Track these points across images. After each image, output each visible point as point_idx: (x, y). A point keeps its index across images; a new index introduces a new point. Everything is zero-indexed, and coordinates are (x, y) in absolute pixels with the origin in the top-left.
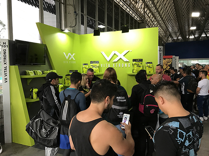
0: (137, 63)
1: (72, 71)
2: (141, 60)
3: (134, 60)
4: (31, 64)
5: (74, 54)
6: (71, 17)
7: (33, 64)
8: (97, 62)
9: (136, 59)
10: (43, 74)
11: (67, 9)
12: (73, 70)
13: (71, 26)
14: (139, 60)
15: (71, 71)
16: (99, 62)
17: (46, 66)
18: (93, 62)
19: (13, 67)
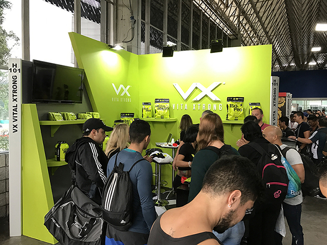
0: (234, 103)
1: (125, 114)
2: (241, 99)
3: (229, 99)
4: (58, 102)
5: (128, 87)
6: (126, 25)
7: (62, 102)
8: (167, 101)
9: (233, 98)
10: (78, 118)
11: (120, 12)
12: (127, 114)
13: (125, 41)
14: (237, 99)
15: (123, 114)
16: (170, 101)
17: (84, 105)
18: (159, 100)
19: (28, 106)
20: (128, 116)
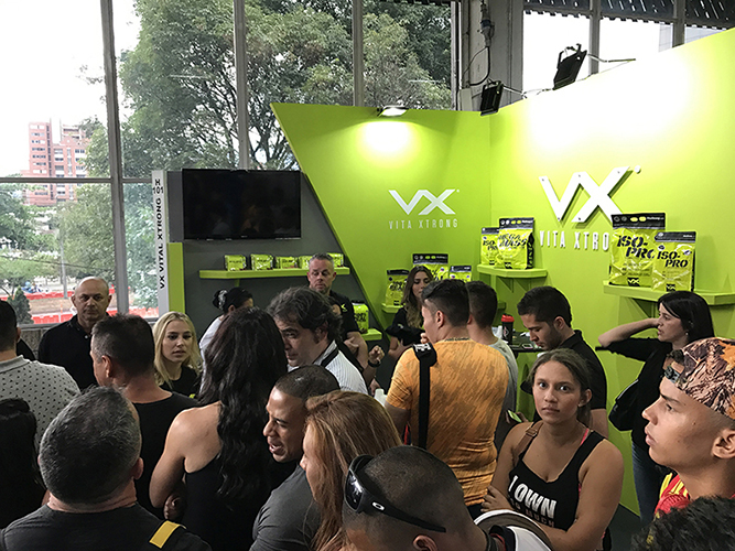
0: (633, 234)
1: (424, 255)
2: (656, 220)
3: (620, 221)
5: (448, 193)
9: (629, 216)
11: (474, 14)
12: (431, 255)
14: (643, 219)
15: (419, 255)
16: (536, 224)
18: (511, 220)
20: (431, 261)
